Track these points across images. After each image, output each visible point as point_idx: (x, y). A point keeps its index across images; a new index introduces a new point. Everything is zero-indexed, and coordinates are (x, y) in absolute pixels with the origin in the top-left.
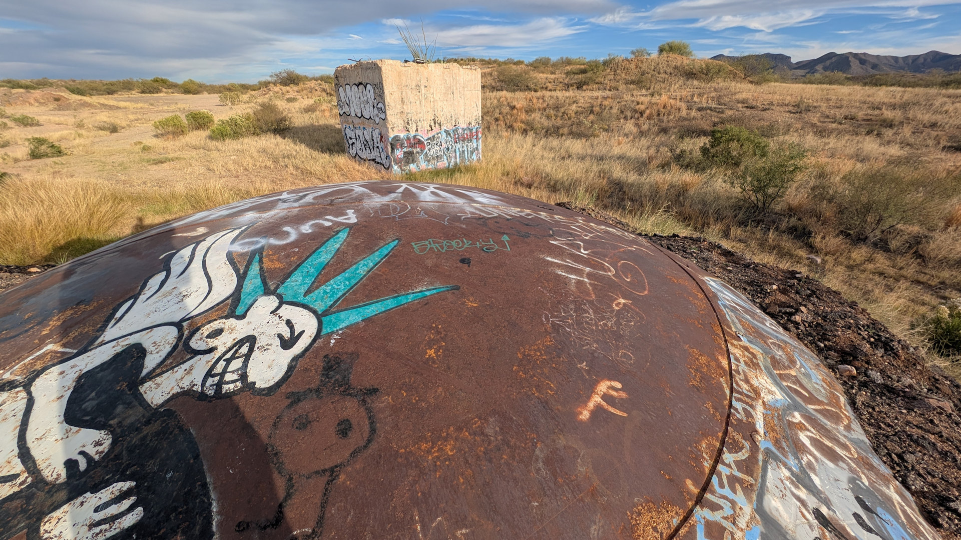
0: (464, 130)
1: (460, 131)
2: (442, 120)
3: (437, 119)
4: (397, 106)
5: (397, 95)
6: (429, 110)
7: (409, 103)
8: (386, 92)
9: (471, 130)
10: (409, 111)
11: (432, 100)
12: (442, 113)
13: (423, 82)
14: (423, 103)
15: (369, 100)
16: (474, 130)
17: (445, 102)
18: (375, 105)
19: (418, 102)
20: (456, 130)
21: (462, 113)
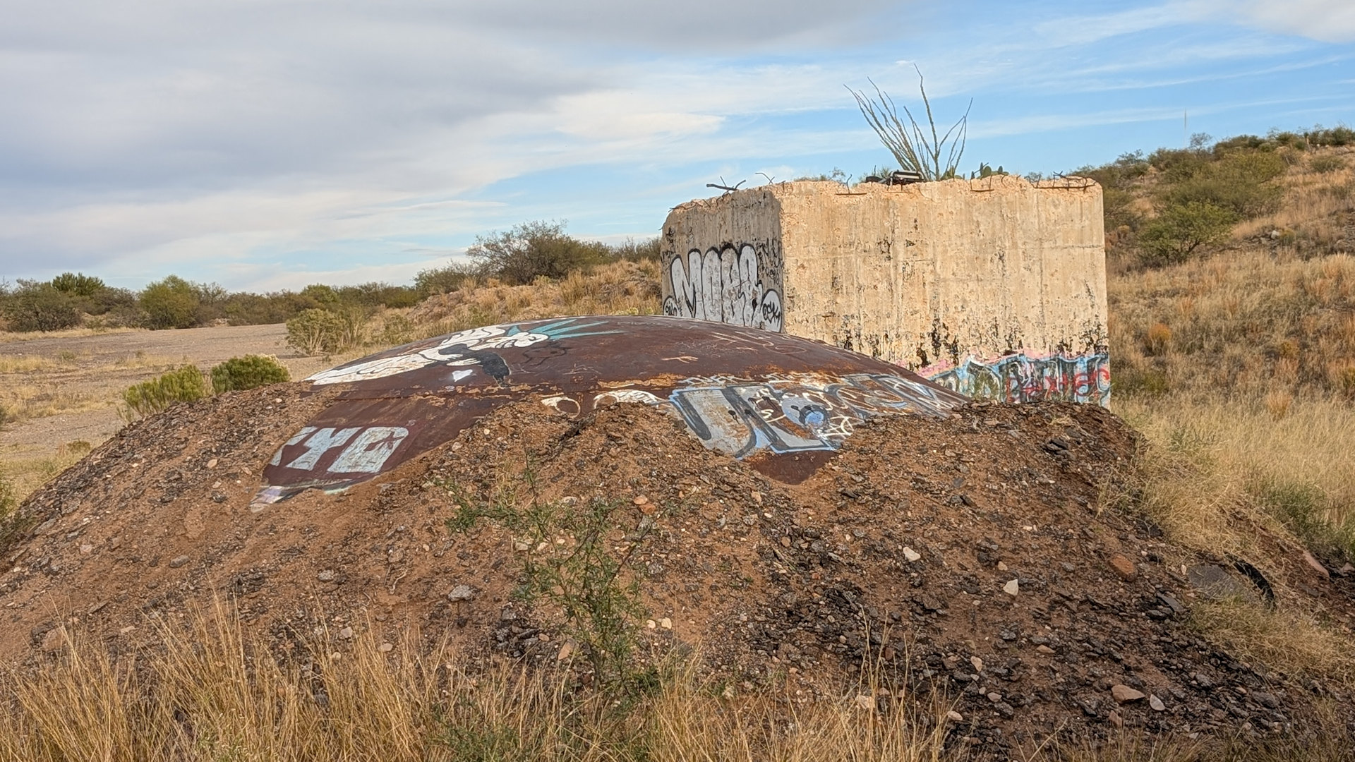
0: (1041, 365)
1: (1027, 370)
2: (960, 334)
3: (943, 333)
4: (818, 297)
5: (820, 270)
6: (919, 306)
7: (853, 289)
8: (789, 263)
9: (1068, 367)
10: (854, 311)
11: (930, 278)
12: (962, 317)
13: (903, 232)
14: (900, 289)
15: (745, 289)
16: (1081, 368)
17: (972, 285)
18: (759, 301)
19: (882, 287)
20: (1013, 366)
21: (1034, 314)
